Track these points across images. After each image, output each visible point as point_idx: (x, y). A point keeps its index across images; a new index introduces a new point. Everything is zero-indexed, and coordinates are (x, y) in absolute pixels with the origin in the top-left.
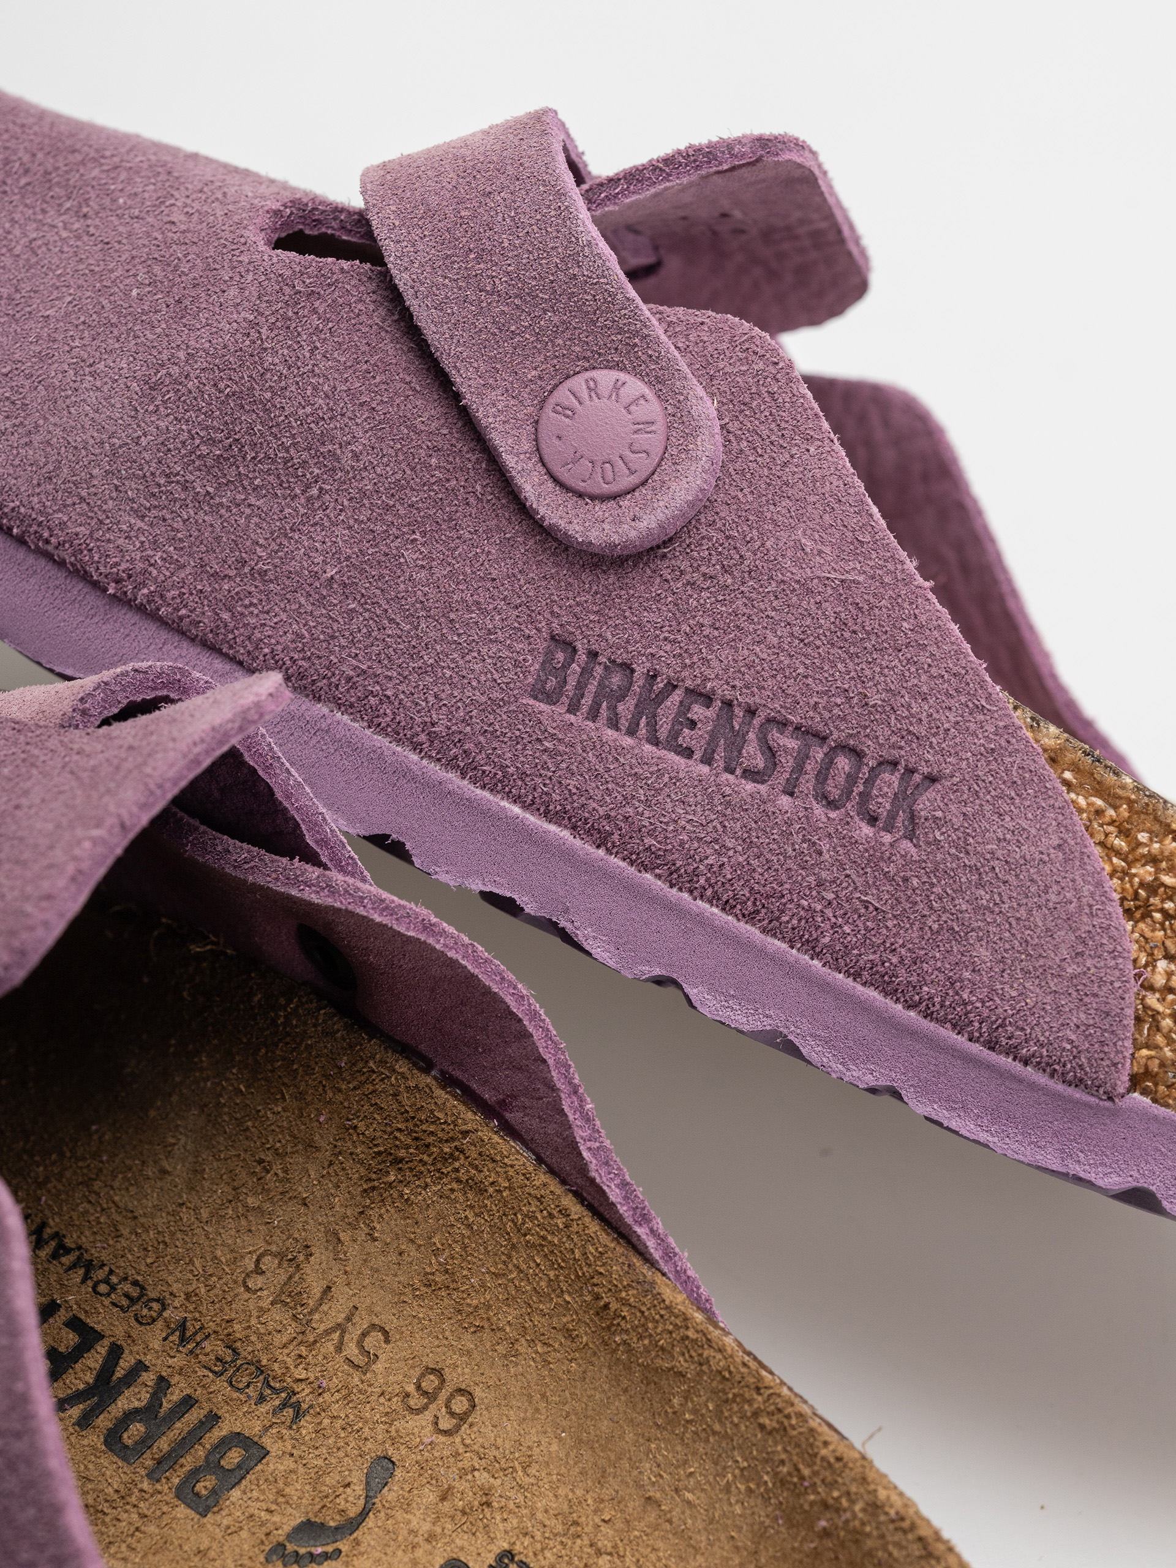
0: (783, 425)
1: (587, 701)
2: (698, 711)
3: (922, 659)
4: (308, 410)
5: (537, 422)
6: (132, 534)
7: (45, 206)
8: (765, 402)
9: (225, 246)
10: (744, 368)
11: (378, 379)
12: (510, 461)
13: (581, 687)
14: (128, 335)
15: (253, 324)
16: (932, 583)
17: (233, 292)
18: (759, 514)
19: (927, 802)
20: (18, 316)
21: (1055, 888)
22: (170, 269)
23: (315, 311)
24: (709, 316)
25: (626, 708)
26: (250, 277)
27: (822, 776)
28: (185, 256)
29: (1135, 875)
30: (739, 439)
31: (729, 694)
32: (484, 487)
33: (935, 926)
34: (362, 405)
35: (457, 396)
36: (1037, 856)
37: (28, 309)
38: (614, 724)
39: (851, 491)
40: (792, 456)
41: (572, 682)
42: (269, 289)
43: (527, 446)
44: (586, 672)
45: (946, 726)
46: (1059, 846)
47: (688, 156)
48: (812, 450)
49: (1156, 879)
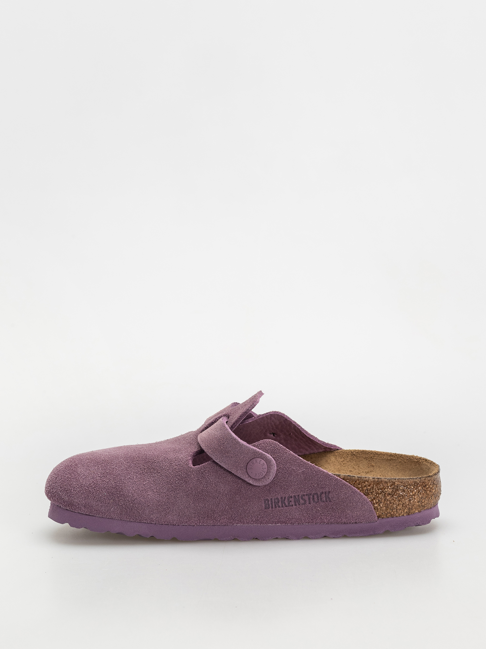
0: (281, 452)
1: (274, 506)
2: (290, 499)
3: (319, 476)
4: (213, 487)
5: (247, 472)
6: (195, 517)
7: (151, 473)
8: (277, 450)
9: (187, 469)
10: (271, 447)
11: (220, 477)
12: (246, 480)
13: (272, 504)
14: (180, 489)
15: (198, 479)
16: (314, 464)
17: (192, 476)
18: (285, 468)
19: (331, 495)
20: (160, 494)
21: (354, 498)
22: (180, 476)
23: (206, 473)
24: (261, 441)
25: (280, 504)
26: (194, 472)
27: (313, 499)
28: (182, 473)
29: (364, 489)
30: (276, 458)
31: (294, 495)
32: (243, 484)
33: (340, 511)
34: (220, 482)
35: (233, 474)
36: (349, 495)
37: (161, 492)
38: (279, 507)
39: (296, 457)
40: (285, 457)
41: (270, 504)
42: (198, 473)
43: (247, 476)
44: (272, 501)
45: (327, 483)
46: (352, 492)
47: (243, 414)
48: (288, 454)
49: (367, 488)
